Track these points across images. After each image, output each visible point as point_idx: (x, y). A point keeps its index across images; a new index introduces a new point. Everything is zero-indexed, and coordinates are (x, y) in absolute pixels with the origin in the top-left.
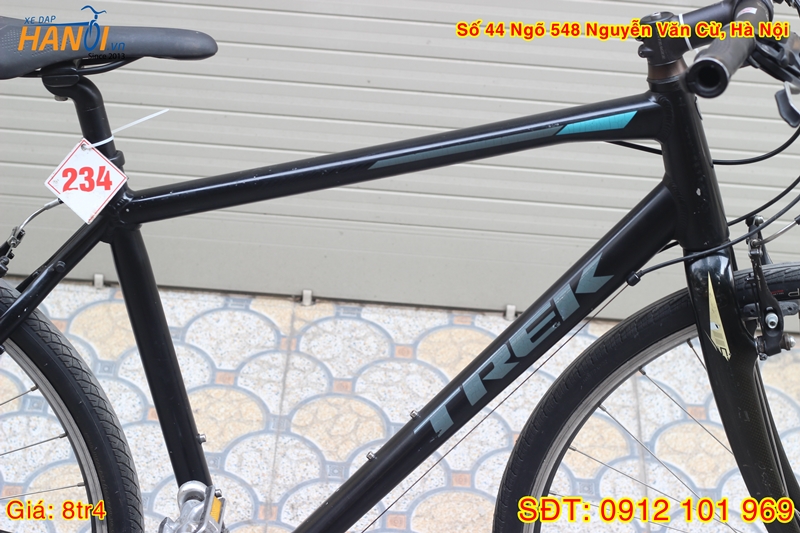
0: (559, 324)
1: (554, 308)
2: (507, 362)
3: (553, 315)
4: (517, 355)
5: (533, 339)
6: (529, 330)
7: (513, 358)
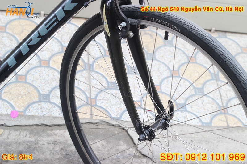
0: (57, 22)
1: (55, 16)
2: (38, 38)
3: (55, 19)
4: (42, 35)
5: (47, 28)
6: (46, 25)
7: (40, 36)
